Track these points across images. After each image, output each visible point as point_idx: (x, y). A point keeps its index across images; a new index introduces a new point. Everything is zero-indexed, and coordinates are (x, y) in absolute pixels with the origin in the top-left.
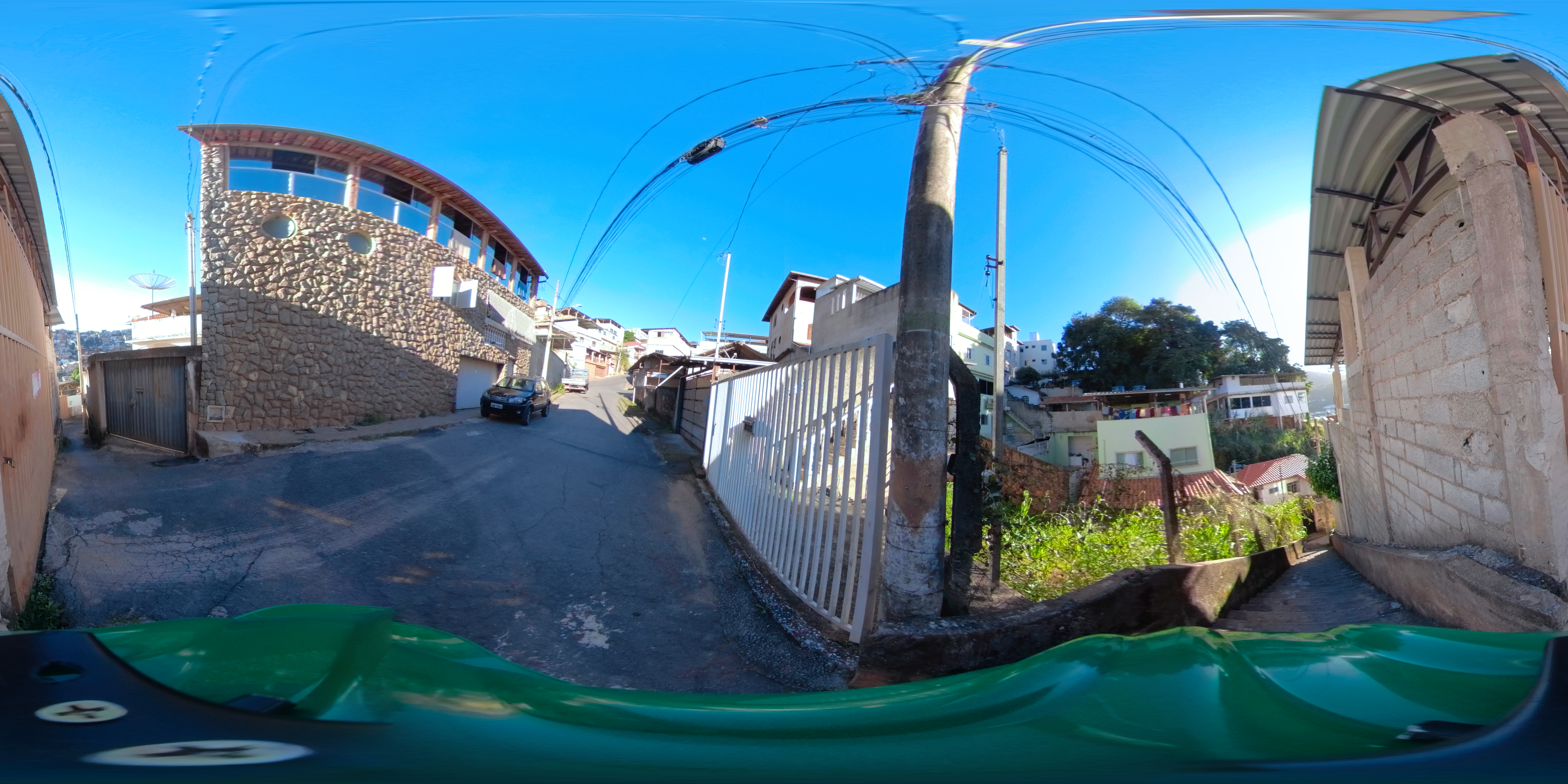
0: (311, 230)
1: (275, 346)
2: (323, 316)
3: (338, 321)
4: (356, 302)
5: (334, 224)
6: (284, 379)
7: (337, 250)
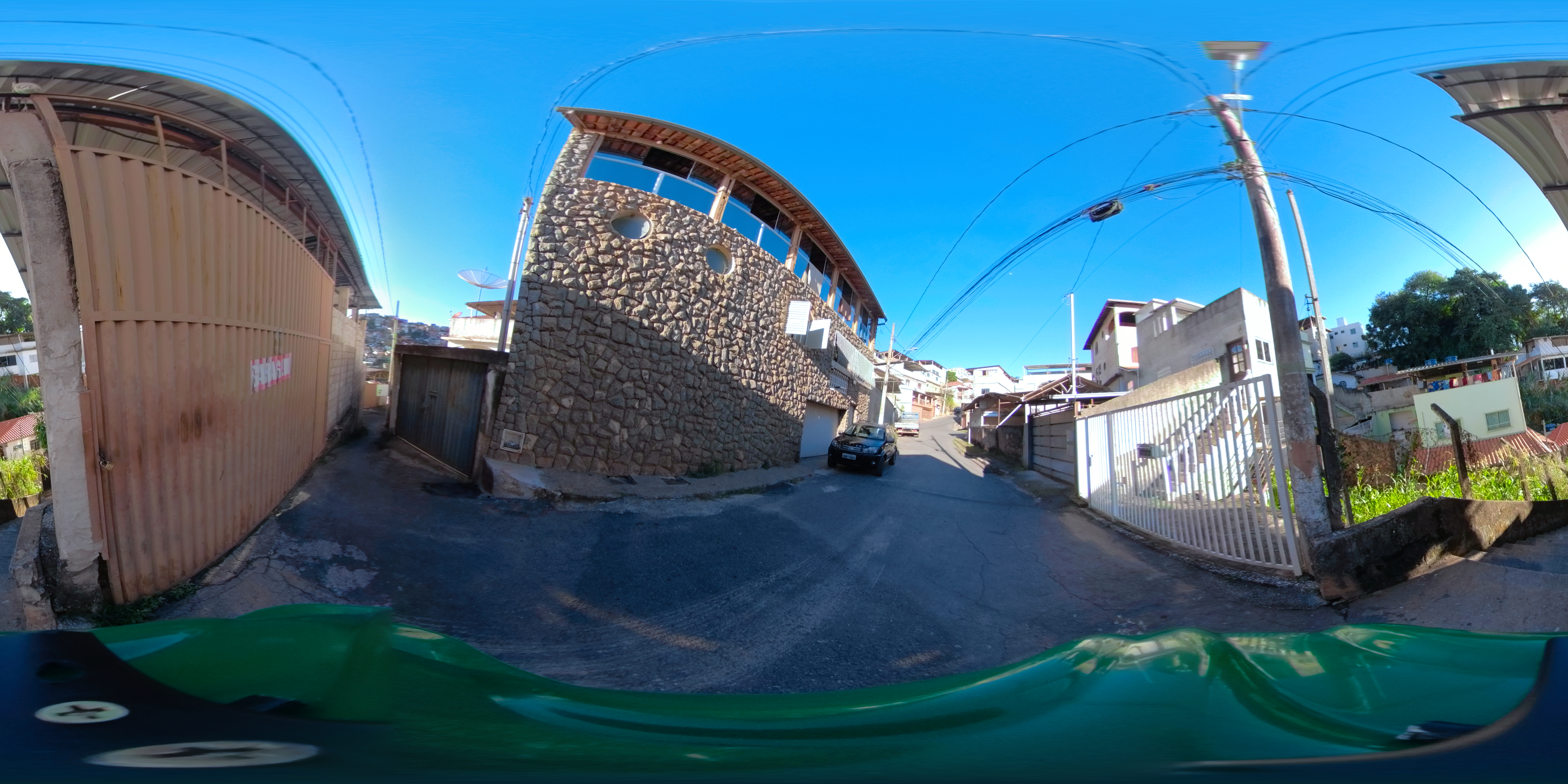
0: (669, 236)
1: (600, 367)
2: (665, 339)
3: (682, 348)
4: (705, 328)
5: (695, 234)
6: (605, 410)
7: (693, 264)
